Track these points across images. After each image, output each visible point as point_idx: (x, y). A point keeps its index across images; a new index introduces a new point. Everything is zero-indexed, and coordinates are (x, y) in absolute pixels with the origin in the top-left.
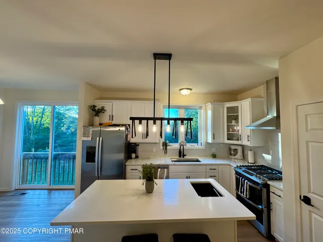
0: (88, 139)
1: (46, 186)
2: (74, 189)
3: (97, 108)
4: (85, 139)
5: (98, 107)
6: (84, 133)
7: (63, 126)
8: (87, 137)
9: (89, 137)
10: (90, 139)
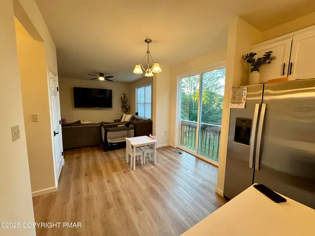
0: (239, 107)
1: (195, 152)
2: (217, 167)
3: (256, 58)
4: (235, 106)
5: (260, 54)
6: (234, 98)
7: (214, 104)
8: (238, 103)
9: (242, 103)
10: (242, 106)
